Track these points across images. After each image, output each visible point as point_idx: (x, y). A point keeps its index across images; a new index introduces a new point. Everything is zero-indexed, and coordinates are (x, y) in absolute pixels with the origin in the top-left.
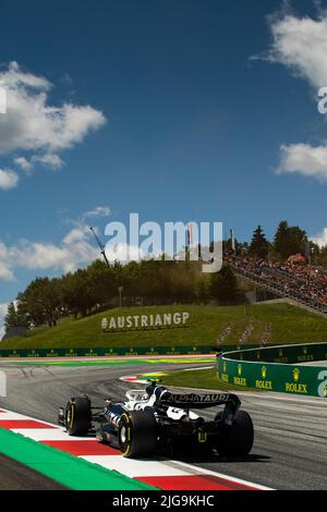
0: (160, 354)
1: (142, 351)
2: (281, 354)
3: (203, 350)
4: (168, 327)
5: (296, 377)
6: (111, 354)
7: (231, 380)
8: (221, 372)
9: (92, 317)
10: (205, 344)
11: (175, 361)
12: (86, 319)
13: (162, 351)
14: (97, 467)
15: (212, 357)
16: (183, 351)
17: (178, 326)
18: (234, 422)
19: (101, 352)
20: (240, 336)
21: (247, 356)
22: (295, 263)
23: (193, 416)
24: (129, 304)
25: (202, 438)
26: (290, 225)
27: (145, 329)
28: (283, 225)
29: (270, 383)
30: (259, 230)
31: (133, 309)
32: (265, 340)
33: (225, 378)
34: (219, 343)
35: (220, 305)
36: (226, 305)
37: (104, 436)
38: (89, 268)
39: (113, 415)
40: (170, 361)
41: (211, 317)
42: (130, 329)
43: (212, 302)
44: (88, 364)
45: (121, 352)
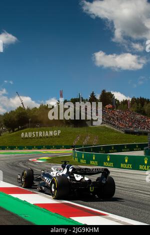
0: (48, 149)
1: (39, 148)
2: (102, 149)
3: (67, 147)
4: (51, 137)
5: (108, 160)
6: (26, 149)
7: (79, 161)
8: (75, 157)
9: (17, 132)
10: (68, 145)
11: (54, 152)
12: (15, 133)
13: (49, 148)
14: (17, 199)
15: (71, 150)
16: (58, 147)
17: (56, 137)
18: (106, 182)
19: (21, 148)
20: (84, 141)
21: (87, 150)
22: (109, 108)
23: (86, 179)
24: (34, 127)
25: (91, 189)
26: (107, 92)
27: (41, 138)
28: (104, 91)
29: (97, 162)
30: (93, 94)
31: (35, 129)
32: (95, 143)
33: (76, 160)
34: (74, 144)
35: (74, 127)
36: (77, 127)
37: (41, 188)
38: (16, 110)
39: (46, 178)
40: (52, 152)
41: (71, 133)
42: (34, 138)
43: (71, 126)
44: (15, 153)
45: (30, 148)
